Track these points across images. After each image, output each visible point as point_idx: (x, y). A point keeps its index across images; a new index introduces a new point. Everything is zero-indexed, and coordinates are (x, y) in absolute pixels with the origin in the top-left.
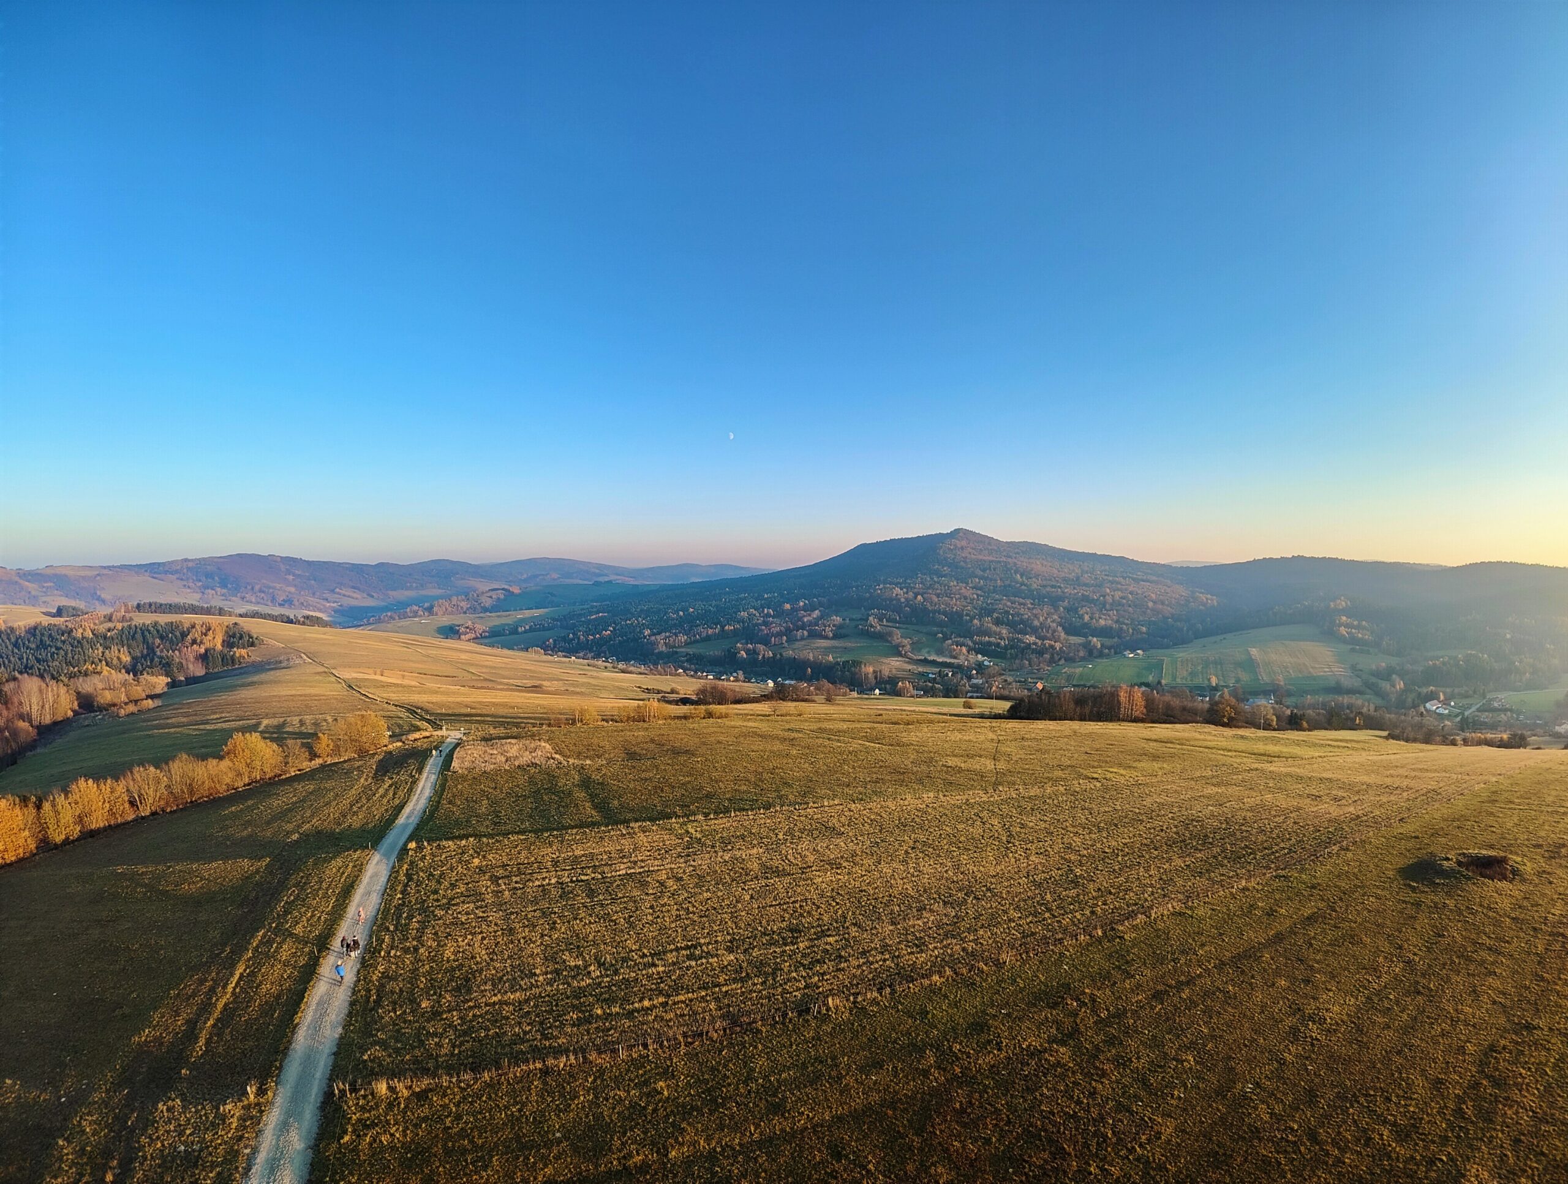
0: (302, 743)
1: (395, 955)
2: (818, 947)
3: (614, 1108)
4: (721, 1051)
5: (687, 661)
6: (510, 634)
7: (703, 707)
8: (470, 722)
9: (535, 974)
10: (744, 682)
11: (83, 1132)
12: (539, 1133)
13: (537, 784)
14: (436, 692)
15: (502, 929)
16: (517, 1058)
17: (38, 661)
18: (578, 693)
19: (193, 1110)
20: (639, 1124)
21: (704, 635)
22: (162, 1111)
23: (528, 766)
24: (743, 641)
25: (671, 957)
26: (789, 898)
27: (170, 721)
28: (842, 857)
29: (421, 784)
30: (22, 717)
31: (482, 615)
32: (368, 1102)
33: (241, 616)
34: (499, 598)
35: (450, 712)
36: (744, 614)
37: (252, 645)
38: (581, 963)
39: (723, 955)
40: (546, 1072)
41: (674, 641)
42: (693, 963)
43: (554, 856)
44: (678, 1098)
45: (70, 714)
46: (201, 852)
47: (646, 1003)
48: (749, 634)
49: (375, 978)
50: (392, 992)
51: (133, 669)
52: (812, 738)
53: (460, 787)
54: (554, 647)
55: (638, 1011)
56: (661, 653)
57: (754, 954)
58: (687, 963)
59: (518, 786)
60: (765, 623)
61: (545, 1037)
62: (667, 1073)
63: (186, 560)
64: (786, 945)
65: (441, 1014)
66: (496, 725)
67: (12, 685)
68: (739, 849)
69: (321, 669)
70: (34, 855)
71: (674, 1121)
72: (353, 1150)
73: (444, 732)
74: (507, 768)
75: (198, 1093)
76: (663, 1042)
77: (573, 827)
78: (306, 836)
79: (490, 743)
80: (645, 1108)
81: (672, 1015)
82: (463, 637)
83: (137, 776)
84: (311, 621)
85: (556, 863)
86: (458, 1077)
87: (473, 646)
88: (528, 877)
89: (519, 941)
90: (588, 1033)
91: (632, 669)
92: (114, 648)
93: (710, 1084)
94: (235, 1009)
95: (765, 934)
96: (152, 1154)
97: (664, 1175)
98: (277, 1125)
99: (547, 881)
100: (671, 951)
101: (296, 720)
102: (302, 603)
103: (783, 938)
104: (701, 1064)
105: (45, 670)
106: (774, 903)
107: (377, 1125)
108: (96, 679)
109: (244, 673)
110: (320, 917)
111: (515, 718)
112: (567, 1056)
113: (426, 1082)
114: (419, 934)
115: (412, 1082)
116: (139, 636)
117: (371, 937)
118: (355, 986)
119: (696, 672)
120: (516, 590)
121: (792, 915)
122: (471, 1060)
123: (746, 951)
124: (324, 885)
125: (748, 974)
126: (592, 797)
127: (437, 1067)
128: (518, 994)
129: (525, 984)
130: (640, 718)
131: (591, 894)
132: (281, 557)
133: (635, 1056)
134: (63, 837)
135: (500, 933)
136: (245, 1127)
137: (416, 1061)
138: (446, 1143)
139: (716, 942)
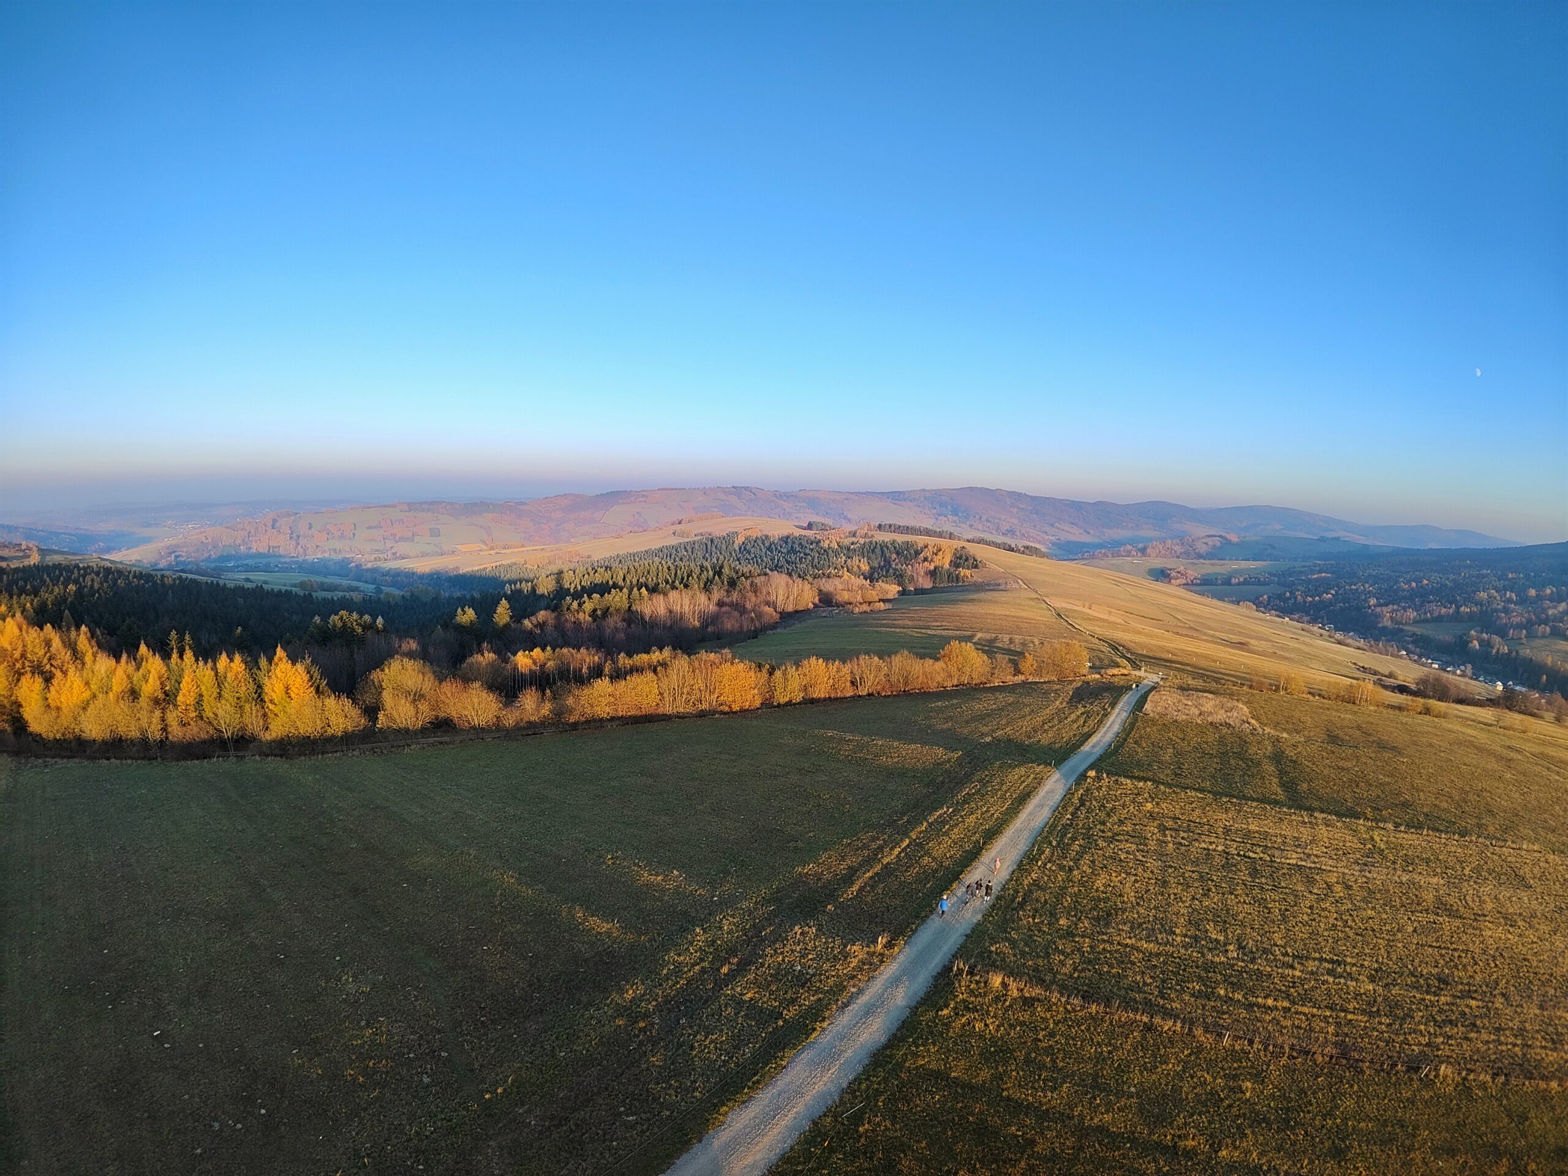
0: (1010, 659)
1: (1050, 868)
2: (1458, 1006)
3: (1195, 1088)
4: (1318, 1076)
5: (1413, 642)
6: (1222, 584)
7: (1421, 700)
8: (1170, 668)
9: (1174, 933)
10: (1471, 678)
11: (721, 928)
12: (1117, 1080)
13: (1227, 745)
14: (1140, 633)
15: (1156, 879)
16: (1128, 1004)
17: (788, 562)
18: (1286, 658)
19: (824, 940)
20: (1209, 1112)
21: (1436, 614)
22: (796, 933)
23: (1221, 725)
24: (1479, 628)
25: (1311, 965)
26: (1451, 944)
27: (897, 622)
28: (1520, 914)
29: (1111, 718)
30: (768, 604)
31: (1195, 561)
32: (979, 988)
33: (968, 541)
34: (1214, 546)
35: (1151, 654)
36: (1483, 595)
37: (976, 567)
38: (1222, 938)
39: (1363, 982)
40: (1149, 1028)
41: (1402, 616)
42: (1331, 979)
43: (1227, 824)
44: (1256, 1104)
45: (811, 606)
46: (903, 734)
47: (1270, 1002)
48: (1486, 620)
49: (1026, 882)
50: (1037, 901)
51: (871, 577)
52: (1531, 763)
53: (1148, 729)
54: (1268, 604)
55: (1259, 1006)
56: (1384, 628)
57: (1393, 992)
58: (1325, 978)
59: (1206, 743)
60: (1506, 610)
61: (1162, 995)
62: (1259, 1077)
63: (924, 490)
64: (1428, 993)
65: (1074, 936)
66: (1195, 675)
67: (763, 578)
68: (1420, 873)
69: (1034, 595)
70: (758, 709)
71: (1242, 1123)
72: (946, 1024)
73: (1142, 673)
74: (1199, 722)
75: (834, 928)
76: (1269, 1045)
77: (1253, 800)
78: (997, 742)
79: (1186, 693)
80: (1222, 1100)
81: (1289, 1023)
82: (1173, 581)
83: (862, 662)
84: (1030, 551)
85: (1228, 831)
86: (1068, 998)
87: (1182, 592)
88: (1196, 836)
89: (1169, 895)
90: (1204, 1008)
91: (1350, 641)
92: (856, 559)
93: (1293, 1104)
94: (895, 870)
95: (1412, 974)
96: (769, 964)
97: (1204, 1168)
98: (889, 978)
99: (1214, 846)
100: (1314, 959)
101: (1006, 638)
102: (1024, 534)
103: (1428, 986)
104: (1294, 1081)
105: (793, 570)
106: (1434, 944)
107: (977, 1011)
108: (837, 581)
109: (966, 591)
110: (993, 814)
111: (1215, 672)
112: (1175, 1022)
113: (1037, 991)
114: (1078, 857)
115: (1025, 986)
116: (878, 551)
117: (1033, 845)
118: (1006, 883)
119: (1420, 657)
120: (1234, 538)
121: (1447, 962)
122: (1085, 988)
123: (1387, 985)
124: (1004, 788)
125: (1378, 1010)
126: (1282, 773)
127: (1053, 982)
128: (1152, 945)
129: (1162, 939)
130: (1350, 699)
131: (1254, 873)
132: (1008, 492)
133: (1237, 1047)
134: (787, 700)
135: (1153, 881)
136: (861, 970)
137: (1036, 969)
138: (1031, 1052)
139: (1362, 965)
